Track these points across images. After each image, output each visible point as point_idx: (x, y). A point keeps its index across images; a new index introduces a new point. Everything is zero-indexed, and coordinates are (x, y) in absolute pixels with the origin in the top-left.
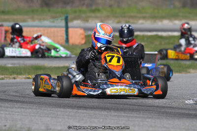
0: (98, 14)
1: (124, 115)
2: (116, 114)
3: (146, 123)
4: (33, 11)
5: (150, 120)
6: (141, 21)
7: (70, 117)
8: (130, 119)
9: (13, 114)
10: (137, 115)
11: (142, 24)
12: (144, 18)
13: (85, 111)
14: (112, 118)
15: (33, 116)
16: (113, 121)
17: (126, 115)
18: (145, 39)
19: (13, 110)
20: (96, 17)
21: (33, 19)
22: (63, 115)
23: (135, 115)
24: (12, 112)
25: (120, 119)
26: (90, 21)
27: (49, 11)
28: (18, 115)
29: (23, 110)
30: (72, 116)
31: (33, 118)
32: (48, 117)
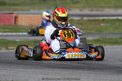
0: (78, 5)
1: (93, 72)
2: (88, 72)
3: (108, 78)
4: (34, 4)
5: (110, 76)
6: (107, 10)
7: (57, 74)
8: (97, 75)
9: (18, 73)
10: (103, 73)
11: (108, 11)
12: (109, 7)
13: (67, 70)
14: (85, 75)
15: (32, 74)
16: (85, 77)
17: (94, 72)
18: (110, 22)
19: (18, 70)
20: (77, 7)
21: (34, 9)
22: (52, 73)
23: (101, 73)
24: (18, 71)
25: (91, 75)
26: (72, 10)
27: (45, 3)
28: (22, 73)
29: (25, 70)
30: (58, 74)
31: (32, 75)
32: (42, 74)
